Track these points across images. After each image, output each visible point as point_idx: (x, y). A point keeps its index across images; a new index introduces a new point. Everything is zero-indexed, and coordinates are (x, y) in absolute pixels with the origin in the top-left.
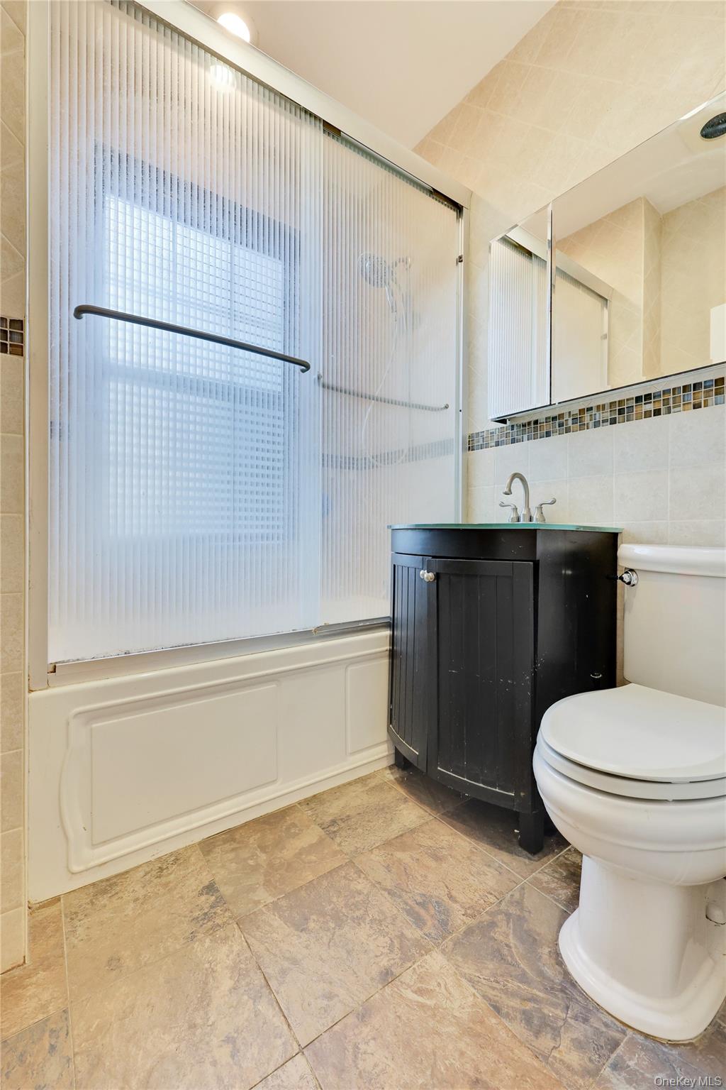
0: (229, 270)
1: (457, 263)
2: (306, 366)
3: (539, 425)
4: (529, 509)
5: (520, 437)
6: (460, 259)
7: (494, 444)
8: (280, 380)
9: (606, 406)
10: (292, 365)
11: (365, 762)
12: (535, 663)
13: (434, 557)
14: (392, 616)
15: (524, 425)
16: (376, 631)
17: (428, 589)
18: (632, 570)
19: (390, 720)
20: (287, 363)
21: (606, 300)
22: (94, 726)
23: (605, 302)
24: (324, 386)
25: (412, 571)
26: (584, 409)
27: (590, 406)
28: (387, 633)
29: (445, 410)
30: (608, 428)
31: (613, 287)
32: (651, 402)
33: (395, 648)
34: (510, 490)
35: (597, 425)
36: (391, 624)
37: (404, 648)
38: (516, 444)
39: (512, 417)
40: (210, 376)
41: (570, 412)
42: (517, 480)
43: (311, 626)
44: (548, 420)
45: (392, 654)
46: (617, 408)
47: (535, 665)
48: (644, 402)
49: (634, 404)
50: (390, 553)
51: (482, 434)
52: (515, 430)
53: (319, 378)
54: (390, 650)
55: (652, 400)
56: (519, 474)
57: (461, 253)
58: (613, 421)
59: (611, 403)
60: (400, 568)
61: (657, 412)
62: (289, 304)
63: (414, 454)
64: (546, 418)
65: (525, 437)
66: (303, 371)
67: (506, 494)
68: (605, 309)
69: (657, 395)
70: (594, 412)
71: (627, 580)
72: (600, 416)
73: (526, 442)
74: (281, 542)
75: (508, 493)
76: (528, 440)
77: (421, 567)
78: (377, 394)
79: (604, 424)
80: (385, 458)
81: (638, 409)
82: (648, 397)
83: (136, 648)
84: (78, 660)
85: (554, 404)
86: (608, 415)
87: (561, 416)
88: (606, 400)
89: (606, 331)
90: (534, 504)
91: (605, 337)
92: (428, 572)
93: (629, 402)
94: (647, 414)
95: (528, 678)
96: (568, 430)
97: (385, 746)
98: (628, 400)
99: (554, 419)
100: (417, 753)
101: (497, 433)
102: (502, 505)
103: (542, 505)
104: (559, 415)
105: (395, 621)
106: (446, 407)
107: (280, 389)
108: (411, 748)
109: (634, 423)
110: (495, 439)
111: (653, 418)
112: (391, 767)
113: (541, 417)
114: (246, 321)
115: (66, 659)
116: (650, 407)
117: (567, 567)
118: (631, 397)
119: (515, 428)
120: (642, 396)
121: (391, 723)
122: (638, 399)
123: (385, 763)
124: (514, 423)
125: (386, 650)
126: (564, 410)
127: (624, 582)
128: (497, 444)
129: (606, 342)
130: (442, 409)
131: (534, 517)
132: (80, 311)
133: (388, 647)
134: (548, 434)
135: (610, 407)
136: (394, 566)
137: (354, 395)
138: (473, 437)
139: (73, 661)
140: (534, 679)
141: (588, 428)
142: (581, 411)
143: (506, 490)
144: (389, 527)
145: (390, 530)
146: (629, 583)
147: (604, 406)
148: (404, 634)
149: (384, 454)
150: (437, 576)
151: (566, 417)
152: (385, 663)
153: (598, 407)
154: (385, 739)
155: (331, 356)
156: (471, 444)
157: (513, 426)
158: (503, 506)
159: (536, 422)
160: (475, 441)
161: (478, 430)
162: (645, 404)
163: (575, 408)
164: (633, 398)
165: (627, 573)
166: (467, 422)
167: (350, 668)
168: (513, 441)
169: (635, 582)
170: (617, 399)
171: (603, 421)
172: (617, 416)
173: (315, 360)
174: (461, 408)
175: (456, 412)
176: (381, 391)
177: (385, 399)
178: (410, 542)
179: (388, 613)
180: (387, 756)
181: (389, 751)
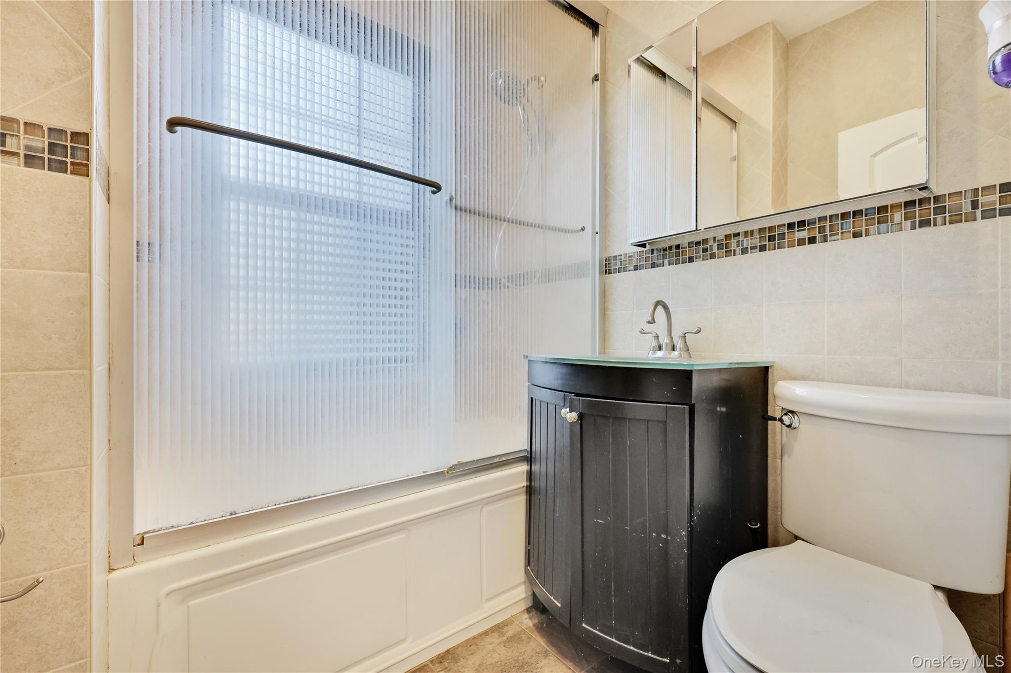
0: (358, 87)
1: (593, 82)
2: (437, 188)
3: (681, 250)
4: (672, 338)
5: (660, 262)
6: (596, 78)
7: (632, 268)
8: (409, 199)
9: (755, 233)
10: (422, 186)
11: (502, 607)
12: (691, 517)
13: (577, 395)
14: (529, 449)
15: (665, 250)
16: (513, 466)
17: (571, 431)
18: (792, 412)
19: (528, 562)
20: (416, 185)
21: (735, 123)
22: (192, 603)
23: (734, 124)
24: (456, 208)
25: (552, 408)
26: (731, 234)
27: (737, 232)
28: (524, 468)
29: (581, 232)
30: (757, 255)
31: (741, 109)
32: (805, 230)
33: (533, 484)
34: (653, 319)
35: (744, 251)
36: (529, 458)
37: (543, 485)
38: (656, 268)
39: (652, 242)
40: (337, 194)
41: (715, 238)
42: (660, 309)
43: (443, 465)
44: (690, 245)
45: (530, 491)
46: (767, 235)
47: (691, 519)
48: (796, 229)
49: (786, 231)
50: (527, 384)
51: (620, 257)
52: (655, 254)
53: (451, 200)
54: (527, 486)
55: (807, 227)
56: (661, 301)
57: (597, 71)
58: (762, 248)
59: (760, 229)
60: (538, 404)
61: (812, 240)
62: (419, 120)
63: (549, 276)
64: (689, 243)
65: (666, 261)
66: (434, 193)
67: (649, 322)
68: (734, 131)
69: (812, 222)
70: (741, 238)
71: (787, 422)
72: (747, 242)
73: (667, 267)
74: (410, 364)
75: (652, 322)
76: (669, 265)
77: (562, 404)
78: (508, 216)
79: (753, 251)
80: (519, 279)
81: (790, 236)
82: (801, 224)
83: (243, 508)
84: (172, 527)
85: (700, 230)
86: (756, 242)
87: (705, 241)
88: (755, 226)
89: (735, 153)
90: (677, 333)
91: (734, 159)
92: (571, 411)
93: (780, 228)
94: (801, 242)
95: (684, 533)
96: (713, 256)
97: (522, 588)
98: (779, 226)
99: (698, 243)
100: (559, 605)
101: (636, 257)
102: (642, 332)
103: (686, 333)
104: (703, 240)
105: (533, 455)
106: (583, 229)
107: (409, 208)
108: (552, 598)
109: (786, 251)
110: (634, 263)
111: (808, 247)
112: (528, 610)
113: (684, 242)
114: (377, 139)
115: (157, 528)
116: (804, 234)
117: (722, 405)
118: (783, 223)
119: (655, 252)
120: (795, 223)
121: (529, 564)
122: (791, 226)
123: (523, 606)
124: (654, 247)
125: (523, 487)
126: (710, 235)
127: (784, 424)
128: (636, 268)
129: (736, 163)
130: (578, 231)
131: (678, 346)
132: (173, 124)
133: (525, 483)
134: (691, 260)
135: (759, 233)
136: (532, 399)
137: (488, 217)
138: (609, 260)
139: (167, 529)
140: (691, 534)
141: (734, 255)
142: (727, 237)
143: (649, 319)
144: (526, 357)
145: (526, 361)
146: (789, 426)
147: (752, 232)
148: (543, 468)
149: (516, 275)
150: (581, 416)
151: (711, 243)
152: (522, 499)
153: (746, 233)
154: (523, 580)
155: (463, 176)
156: (608, 267)
157: (652, 251)
158: (644, 333)
159: (678, 247)
160: (612, 265)
161: (616, 253)
162: (798, 231)
163: (721, 234)
164: (784, 225)
165: (786, 414)
166: (604, 247)
167: (485, 509)
168: (653, 266)
169: (797, 425)
170: (767, 225)
171: (752, 248)
172: (767, 243)
173: (446, 180)
174: (598, 230)
175: (593, 235)
176: (512, 213)
177: (520, 221)
178: (549, 376)
179: (525, 446)
180: (525, 598)
181: (526, 593)
